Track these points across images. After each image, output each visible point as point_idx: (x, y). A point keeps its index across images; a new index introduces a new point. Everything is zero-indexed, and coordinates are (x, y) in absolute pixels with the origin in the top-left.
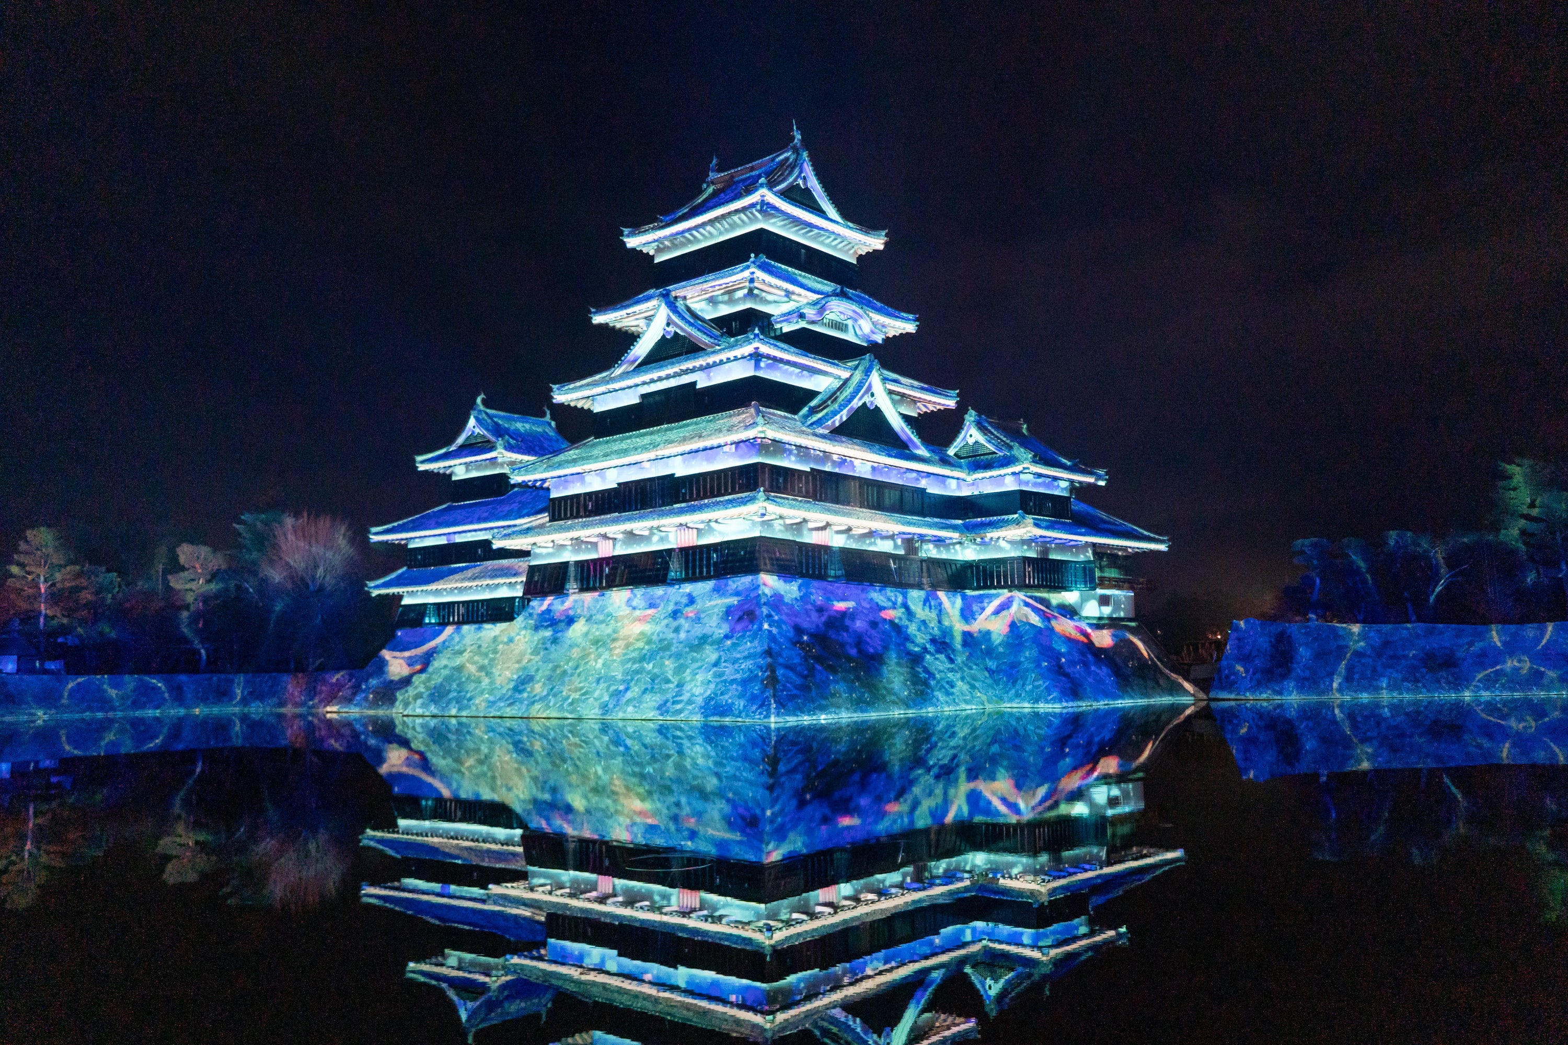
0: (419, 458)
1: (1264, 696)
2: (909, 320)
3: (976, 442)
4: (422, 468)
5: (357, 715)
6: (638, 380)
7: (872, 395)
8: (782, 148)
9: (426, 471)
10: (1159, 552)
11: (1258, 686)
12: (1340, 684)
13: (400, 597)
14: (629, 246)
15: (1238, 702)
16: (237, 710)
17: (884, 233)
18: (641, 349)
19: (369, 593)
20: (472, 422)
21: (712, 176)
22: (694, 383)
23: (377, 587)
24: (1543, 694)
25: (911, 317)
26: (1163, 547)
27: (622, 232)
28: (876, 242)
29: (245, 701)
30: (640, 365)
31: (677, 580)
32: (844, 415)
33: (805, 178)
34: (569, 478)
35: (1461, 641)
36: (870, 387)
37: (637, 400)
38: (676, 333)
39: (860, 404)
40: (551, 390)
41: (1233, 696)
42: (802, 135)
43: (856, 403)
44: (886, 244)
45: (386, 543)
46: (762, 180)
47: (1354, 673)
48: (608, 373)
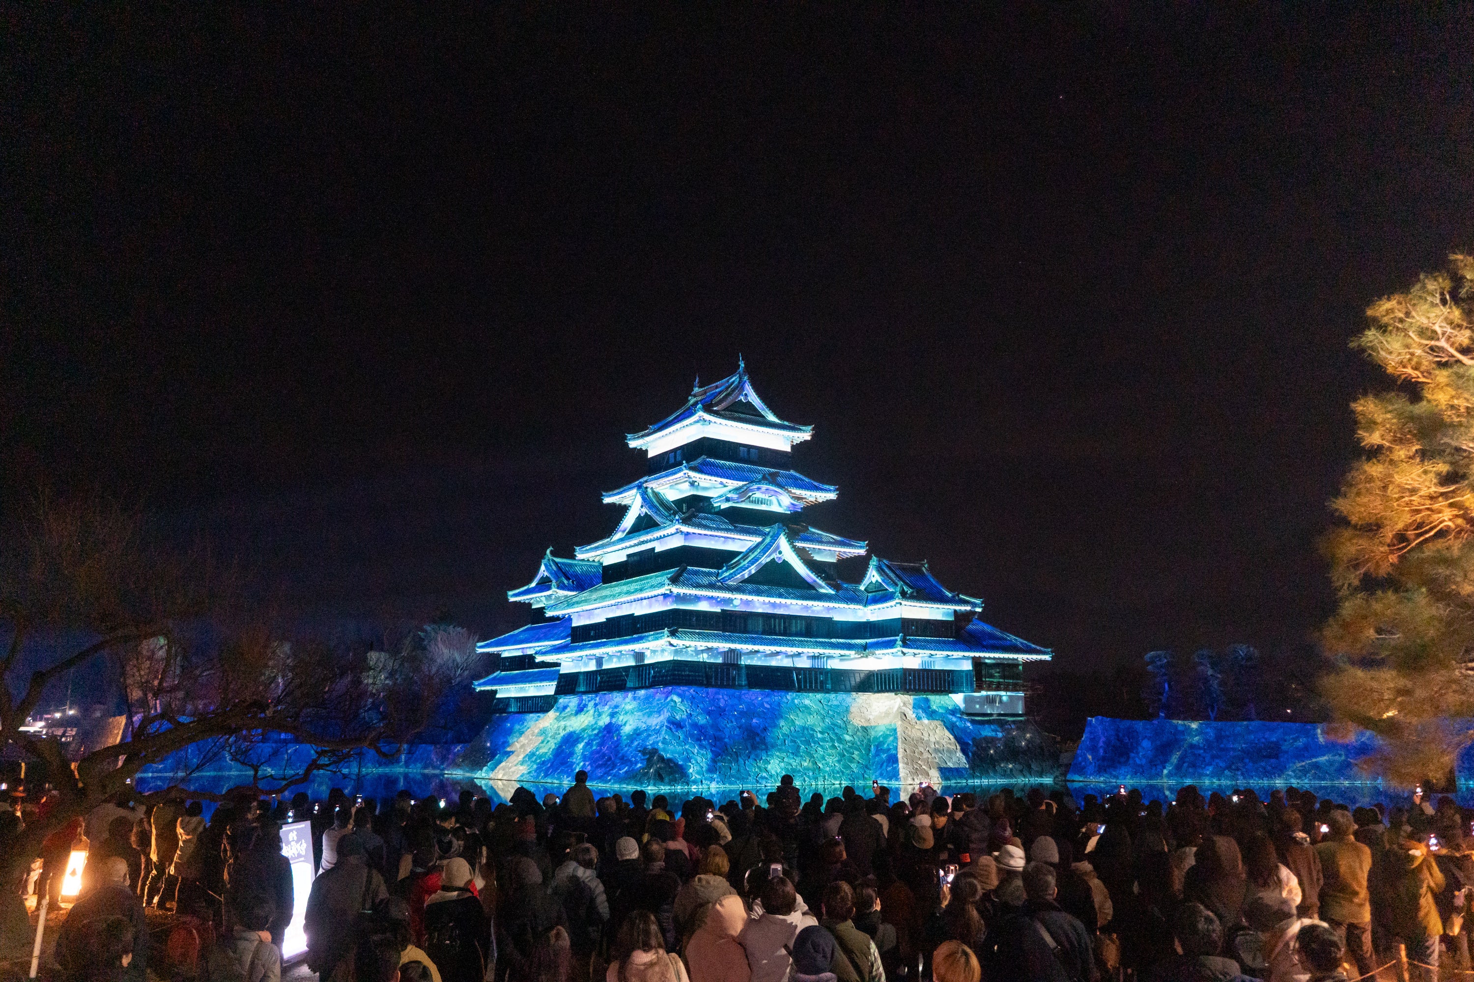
0: (510, 593)
1: (1102, 779)
2: (830, 490)
3: (877, 581)
4: (512, 599)
5: (461, 777)
6: (627, 544)
7: (780, 553)
8: (731, 373)
9: (515, 602)
10: (1045, 662)
11: (1101, 770)
12: (1170, 772)
13: (495, 692)
14: (631, 446)
15: (1086, 783)
16: (401, 770)
17: (810, 428)
18: (628, 521)
19: (474, 689)
20: (543, 568)
21: (696, 390)
22: (653, 549)
23: (479, 685)
24: (1346, 783)
25: (832, 488)
26: (1047, 657)
27: (626, 436)
28: (805, 435)
29: (407, 764)
30: (629, 533)
31: (631, 688)
32: (753, 570)
33: (746, 395)
34: (581, 613)
35: (1287, 737)
36: (778, 547)
37: (625, 559)
38: (646, 513)
39: (768, 560)
40: (574, 550)
41: (1081, 779)
42: (745, 364)
43: (764, 560)
44: (813, 436)
45: (488, 654)
46: (700, 406)
47: (1184, 763)
48: (609, 539)
